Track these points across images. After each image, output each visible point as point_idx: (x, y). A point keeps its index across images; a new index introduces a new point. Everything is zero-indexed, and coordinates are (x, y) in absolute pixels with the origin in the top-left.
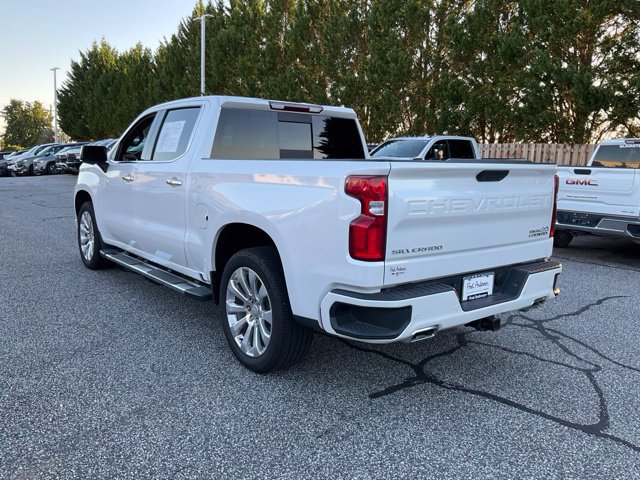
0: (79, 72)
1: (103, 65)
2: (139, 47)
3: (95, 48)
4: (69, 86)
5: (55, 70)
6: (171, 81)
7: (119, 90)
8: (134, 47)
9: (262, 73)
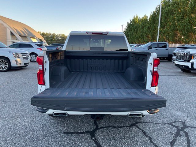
0: (129, 25)
1: (135, 23)
2: (145, 16)
3: (134, 18)
4: (126, 29)
5: (122, 25)
6: (151, 26)
7: (138, 30)
8: (144, 16)
9: (178, 21)
